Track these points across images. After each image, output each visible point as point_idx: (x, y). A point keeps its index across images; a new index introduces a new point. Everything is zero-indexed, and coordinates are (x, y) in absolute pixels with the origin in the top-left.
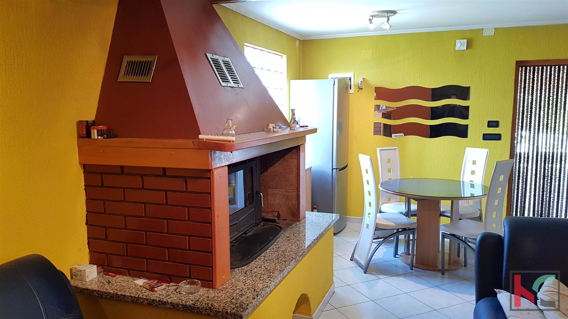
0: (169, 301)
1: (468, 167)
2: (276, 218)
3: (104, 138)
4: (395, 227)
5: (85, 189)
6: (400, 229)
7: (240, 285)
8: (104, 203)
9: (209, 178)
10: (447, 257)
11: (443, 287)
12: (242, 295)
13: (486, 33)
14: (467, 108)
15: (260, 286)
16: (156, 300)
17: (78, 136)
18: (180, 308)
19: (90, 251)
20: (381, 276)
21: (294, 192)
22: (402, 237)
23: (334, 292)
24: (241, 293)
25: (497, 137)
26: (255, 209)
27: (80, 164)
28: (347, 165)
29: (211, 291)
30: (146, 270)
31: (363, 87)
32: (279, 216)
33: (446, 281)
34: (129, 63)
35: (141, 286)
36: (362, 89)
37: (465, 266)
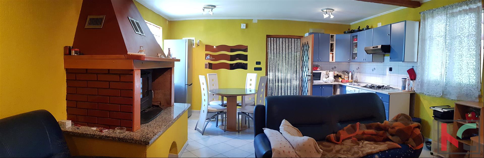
0: (111, 136)
1: (248, 82)
2: (159, 105)
3: (78, 55)
4: (216, 111)
5: (66, 82)
6: (219, 112)
7: (146, 131)
8: (76, 89)
9: (132, 74)
10: (240, 125)
11: (239, 138)
12: (147, 134)
13: (254, 22)
14: (247, 56)
15: (156, 131)
16: (104, 136)
17: (64, 54)
18: (116, 139)
19: (67, 114)
20: (210, 136)
21: (169, 91)
22: (220, 117)
23: (188, 144)
24: (147, 133)
25: (260, 69)
26: (149, 99)
27: (65, 68)
28: (192, 84)
29: (131, 132)
30: (97, 123)
31: (200, 45)
32: (160, 104)
33: (240, 135)
34: (90, 19)
35: (95, 130)
36: (199, 45)
37: (249, 128)
